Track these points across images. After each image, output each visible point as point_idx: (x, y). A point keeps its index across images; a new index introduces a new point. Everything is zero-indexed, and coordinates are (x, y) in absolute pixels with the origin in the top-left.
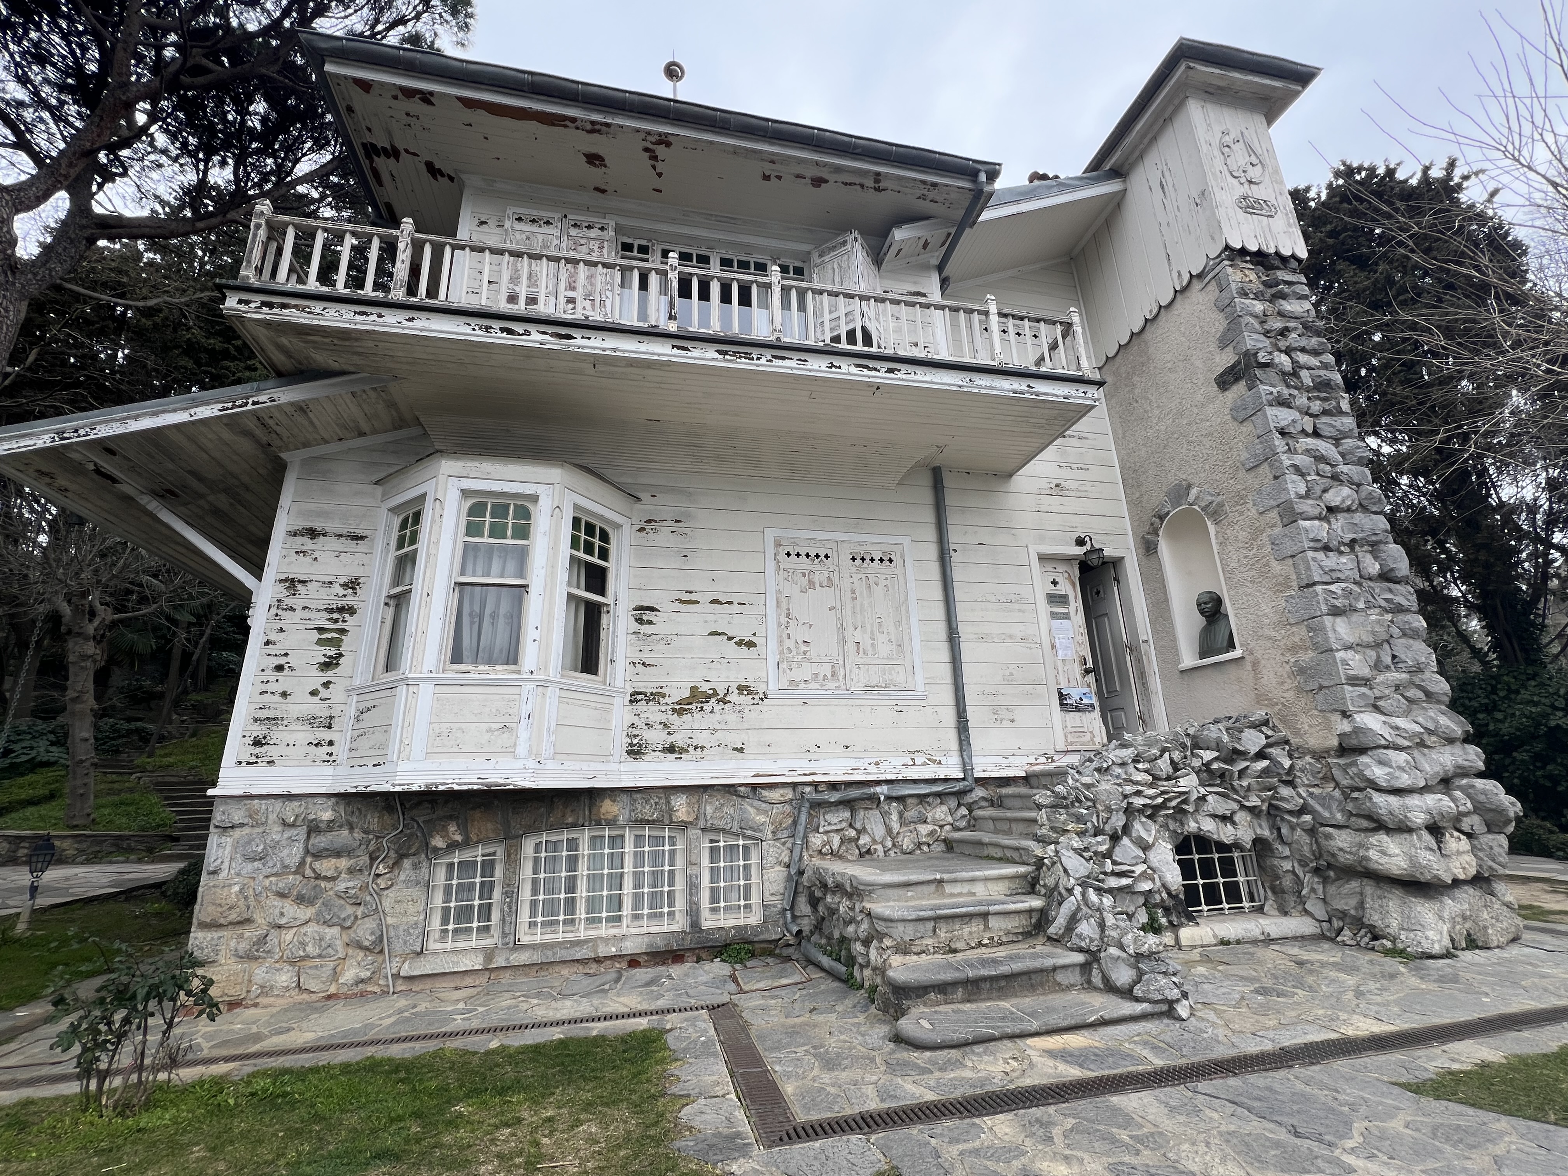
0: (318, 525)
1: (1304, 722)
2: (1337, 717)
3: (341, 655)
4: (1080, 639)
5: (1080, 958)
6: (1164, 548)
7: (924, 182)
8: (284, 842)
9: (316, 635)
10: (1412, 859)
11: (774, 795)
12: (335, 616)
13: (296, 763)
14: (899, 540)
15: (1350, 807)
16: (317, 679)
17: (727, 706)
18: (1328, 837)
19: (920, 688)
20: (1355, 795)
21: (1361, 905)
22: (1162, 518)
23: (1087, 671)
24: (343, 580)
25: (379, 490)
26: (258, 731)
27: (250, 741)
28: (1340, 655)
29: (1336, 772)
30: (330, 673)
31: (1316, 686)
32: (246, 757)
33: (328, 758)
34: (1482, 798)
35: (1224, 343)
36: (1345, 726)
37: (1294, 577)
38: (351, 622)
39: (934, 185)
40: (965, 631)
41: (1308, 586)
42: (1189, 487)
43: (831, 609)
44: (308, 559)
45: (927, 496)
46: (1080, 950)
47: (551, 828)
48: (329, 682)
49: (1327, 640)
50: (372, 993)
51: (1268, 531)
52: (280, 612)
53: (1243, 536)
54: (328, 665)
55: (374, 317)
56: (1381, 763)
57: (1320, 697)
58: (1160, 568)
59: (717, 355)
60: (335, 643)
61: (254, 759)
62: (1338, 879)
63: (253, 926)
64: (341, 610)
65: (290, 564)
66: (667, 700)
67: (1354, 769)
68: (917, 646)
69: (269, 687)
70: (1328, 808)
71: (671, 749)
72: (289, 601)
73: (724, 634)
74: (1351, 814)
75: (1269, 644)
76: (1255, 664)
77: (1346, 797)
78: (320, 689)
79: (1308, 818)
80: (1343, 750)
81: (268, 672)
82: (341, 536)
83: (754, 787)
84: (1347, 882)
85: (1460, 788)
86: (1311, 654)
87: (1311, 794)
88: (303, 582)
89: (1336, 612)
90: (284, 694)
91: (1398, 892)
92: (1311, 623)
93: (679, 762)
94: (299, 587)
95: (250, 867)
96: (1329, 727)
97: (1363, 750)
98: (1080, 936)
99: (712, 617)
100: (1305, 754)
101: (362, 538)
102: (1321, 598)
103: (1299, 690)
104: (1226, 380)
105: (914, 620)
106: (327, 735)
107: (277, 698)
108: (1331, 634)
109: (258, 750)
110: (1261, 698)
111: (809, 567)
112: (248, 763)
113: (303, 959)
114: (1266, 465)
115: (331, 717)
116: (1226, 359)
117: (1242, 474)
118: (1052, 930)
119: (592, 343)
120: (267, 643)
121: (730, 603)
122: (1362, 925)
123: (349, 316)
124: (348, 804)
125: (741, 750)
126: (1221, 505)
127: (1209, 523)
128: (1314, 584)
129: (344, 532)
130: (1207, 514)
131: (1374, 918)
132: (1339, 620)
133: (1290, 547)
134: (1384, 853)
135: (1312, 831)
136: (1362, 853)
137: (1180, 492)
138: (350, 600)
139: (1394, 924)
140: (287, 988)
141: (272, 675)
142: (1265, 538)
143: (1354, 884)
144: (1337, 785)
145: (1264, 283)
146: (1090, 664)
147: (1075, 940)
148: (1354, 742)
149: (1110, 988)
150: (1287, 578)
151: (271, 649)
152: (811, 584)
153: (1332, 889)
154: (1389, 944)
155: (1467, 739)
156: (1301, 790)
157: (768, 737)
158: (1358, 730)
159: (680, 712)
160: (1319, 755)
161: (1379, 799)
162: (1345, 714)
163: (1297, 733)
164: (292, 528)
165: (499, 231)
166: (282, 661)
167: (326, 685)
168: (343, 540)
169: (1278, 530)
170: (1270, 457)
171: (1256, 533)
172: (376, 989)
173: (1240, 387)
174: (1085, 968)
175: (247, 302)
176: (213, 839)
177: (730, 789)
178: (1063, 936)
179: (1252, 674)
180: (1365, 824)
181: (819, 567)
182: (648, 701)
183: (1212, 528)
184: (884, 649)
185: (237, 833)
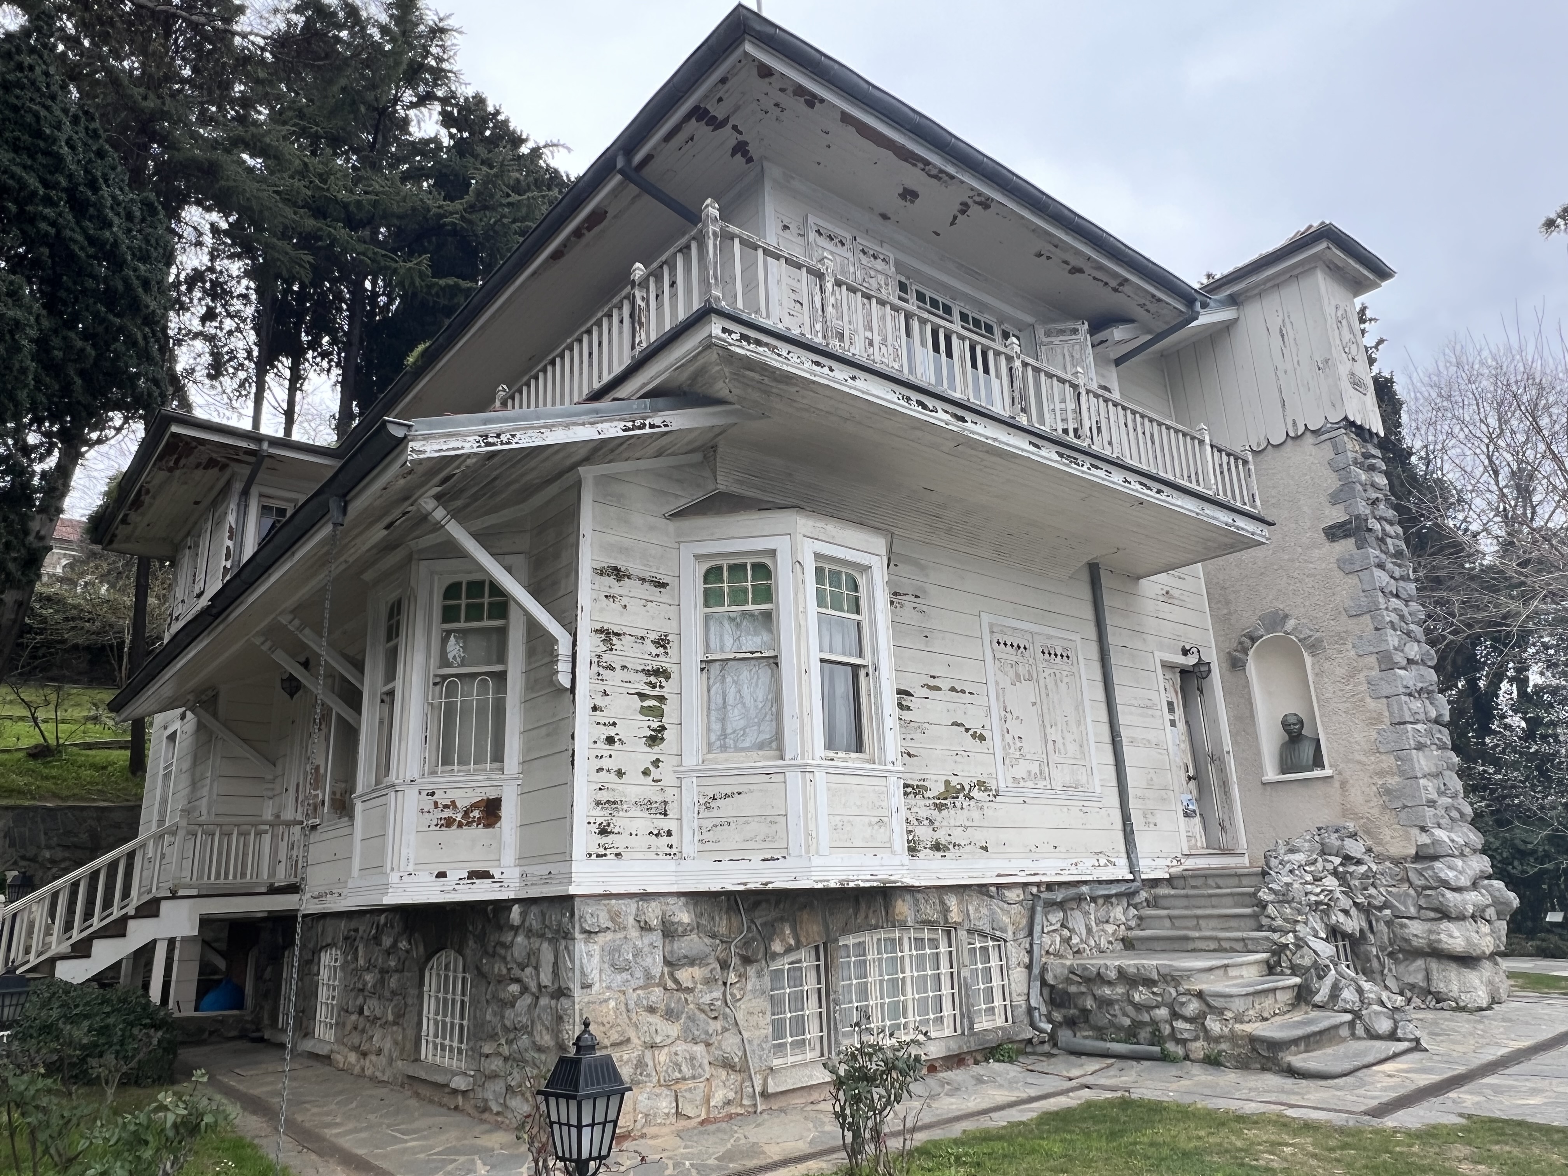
0: (622, 564)
1: (1386, 834)
2: (1416, 831)
3: (663, 728)
4: (1183, 746)
5: (1348, 1017)
6: (1251, 667)
7: (1154, 296)
8: (646, 949)
9: (637, 703)
10: (1468, 940)
11: (1012, 895)
12: (653, 679)
13: (640, 856)
14: (1072, 636)
15: (1422, 902)
16: (645, 755)
17: (972, 802)
18: (1403, 926)
19: (1098, 790)
20: (1429, 892)
21: (1428, 979)
22: (1253, 640)
23: (1190, 778)
24: (654, 636)
25: (671, 526)
26: (601, 816)
27: (594, 828)
28: (1421, 781)
29: (1412, 876)
30: (656, 749)
31: (1399, 805)
32: (594, 849)
33: (668, 850)
34: (1497, 894)
35: (1335, 499)
36: (1424, 839)
37: (1387, 714)
38: (669, 688)
39: (1159, 300)
40: (1125, 734)
41: (1400, 723)
42: (1286, 616)
43: (1034, 704)
44: (617, 606)
45: (1086, 593)
46: (1346, 1011)
47: (859, 929)
48: (658, 760)
49: (1413, 770)
50: (738, 1115)
51: (1365, 673)
52: (601, 671)
53: (1341, 671)
54: (655, 739)
55: (826, 370)
56: (1450, 868)
57: (1403, 815)
58: (1247, 685)
59: (1056, 457)
60: (658, 713)
61: (601, 851)
62: (1406, 959)
63: (631, 1046)
64: (657, 672)
65: (602, 610)
66: (928, 794)
67: (1430, 872)
68: (1093, 746)
69: (606, 763)
70: (1405, 904)
71: (937, 847)
72: (606, 657)
73: (962, 725)
74: (1421, 907)
75: (1358, 767)
76: (1343, 784)
77: (1419, 894)
78: (652, 768)
79: (1387, 912)
80: (1418, 858)
81: (600, 745)
82: (643, 580)
83: (998, 886)
84: (1414, 961)
85: (1484, 887)
86: (1397, 779)
87: (1389, 893)
88: (617, 634)
89: (1420, 747)
90: (620, 773)
91: (1454, 965)
92: (1399, 754)
93: (944, 861)
94: (615, 640)
95: (619, 978)
96: (1408, 839)
97: (1435, 858)
98: (1344, 1000)
99: (951, 706)
100: (1384, 860)
101: (664, 585)
102: (1410, 735)
103: (1384, 807)
104: (1334, 533)
105: (1089, 720)
106: (665, 824)
107: (613, 777)
108: (1416, 765)
109: (604, 840)
110: (1346, 812)
111: (1015, 658)
112: (598, 856)
113: (677, 1081)
114: (1368, 616)
115: (665, 803)
116: (1337, 515)
117: (1344, 617)
118: (1318, 999)
119: (979, 429)
120: (595, 708)
121: (963, 691)
122: (1430, 993)
123: (808, 365)
124: (695, 905)
125: (985, 849)
126: (1320, 640)
127: (1305, 654)
128: (1405, 723)
129: (647, 575)
130: (1304, 646)
131: (1440, 986)
132: (1420, 753)
133: (1387, 690)
134: (1451, 936)
135: (1389, 924)
136: (1433, 937)
137: (1276, 620)
138: (663, 662)
139: (1454, 988)
140: (667, 1114)
141: (604, 749)
142: (1361, 677)
143: (1420, 963)
144: (1411, 884)
145: (1363, 454)
146: (1191, 773)
147: (1341, 1003)
148: (1431, 851)
149: (1373, 1036)
150: (1380, 714)
151: (599, 716)
152: (1017, 675)
153: (1401, 968)
154: (1454, 1004)
155: (1484, 851)
156: (1382, 890)
157: (1004, 835)
158: (1436, 842)
159: (940, 807)
160: (1397, 862)
161: (1449, 894)
162: (1423, 829)
163: (1380, 843)
164: (598, 565)
165: (800, 240)
166: (611, 732)
167: (656, 763)
168: (646, 585)
169: (1375, 673)
170: (1373, 610)
171: (1353, 673)
172: (740, 1110)
173: (1349, 544)
174: (1352, 1024)
175: (730, 332)
176: (580, 946)
177: (982, 889)
178: (1327, 1003)
179: (1339, 791)
180: (1432, 915)
181: (1021, 659)
182: (916, 794)
183: (1308, 660)
184: (1072, 748)
185: (601, 939)
